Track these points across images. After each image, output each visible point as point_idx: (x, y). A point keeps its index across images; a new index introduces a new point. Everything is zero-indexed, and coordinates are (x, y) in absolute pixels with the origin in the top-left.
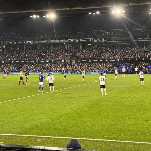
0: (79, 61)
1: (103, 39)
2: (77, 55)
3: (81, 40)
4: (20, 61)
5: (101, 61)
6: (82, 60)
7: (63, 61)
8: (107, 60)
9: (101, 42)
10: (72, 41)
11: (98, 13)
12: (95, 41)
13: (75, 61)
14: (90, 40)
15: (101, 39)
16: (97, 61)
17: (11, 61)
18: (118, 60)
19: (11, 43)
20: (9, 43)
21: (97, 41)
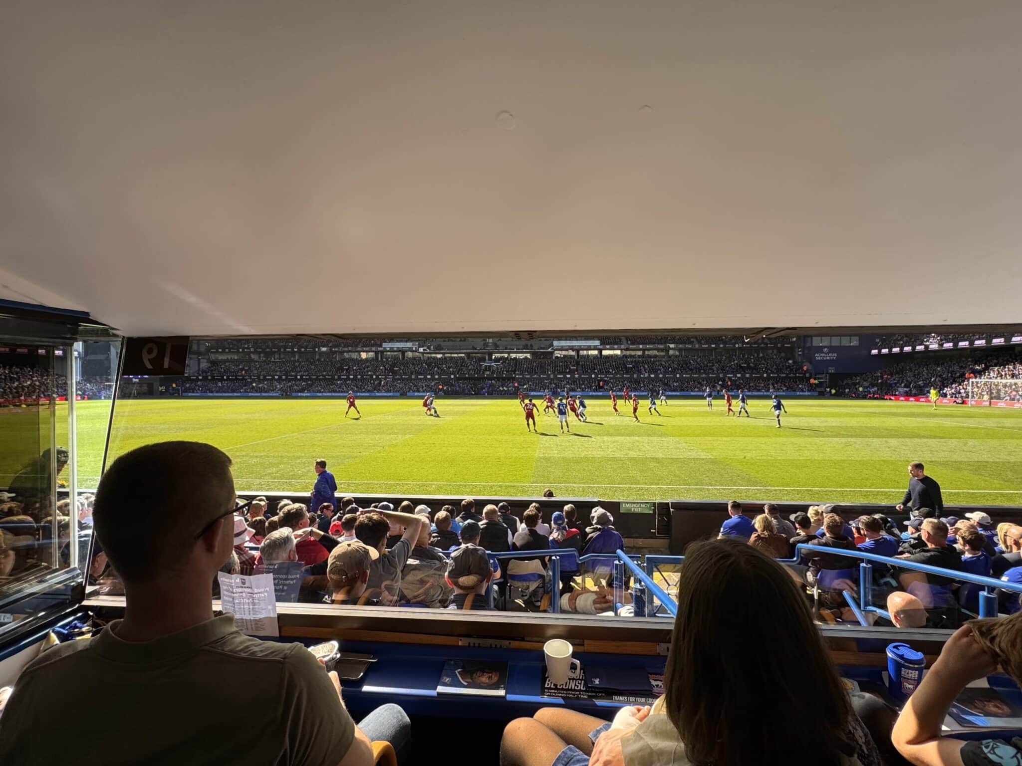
2: (395, 369)
4: (310, 376)
5: (429, 377)
7: (374, 377)
9: (428, 351)
13: (391, 377)
15: (429, 348)
16: (423, 377)
17: (296, 376)
18: (452, 376)
19: (296, 350)
20: (293, 350)
21: (424, 350)
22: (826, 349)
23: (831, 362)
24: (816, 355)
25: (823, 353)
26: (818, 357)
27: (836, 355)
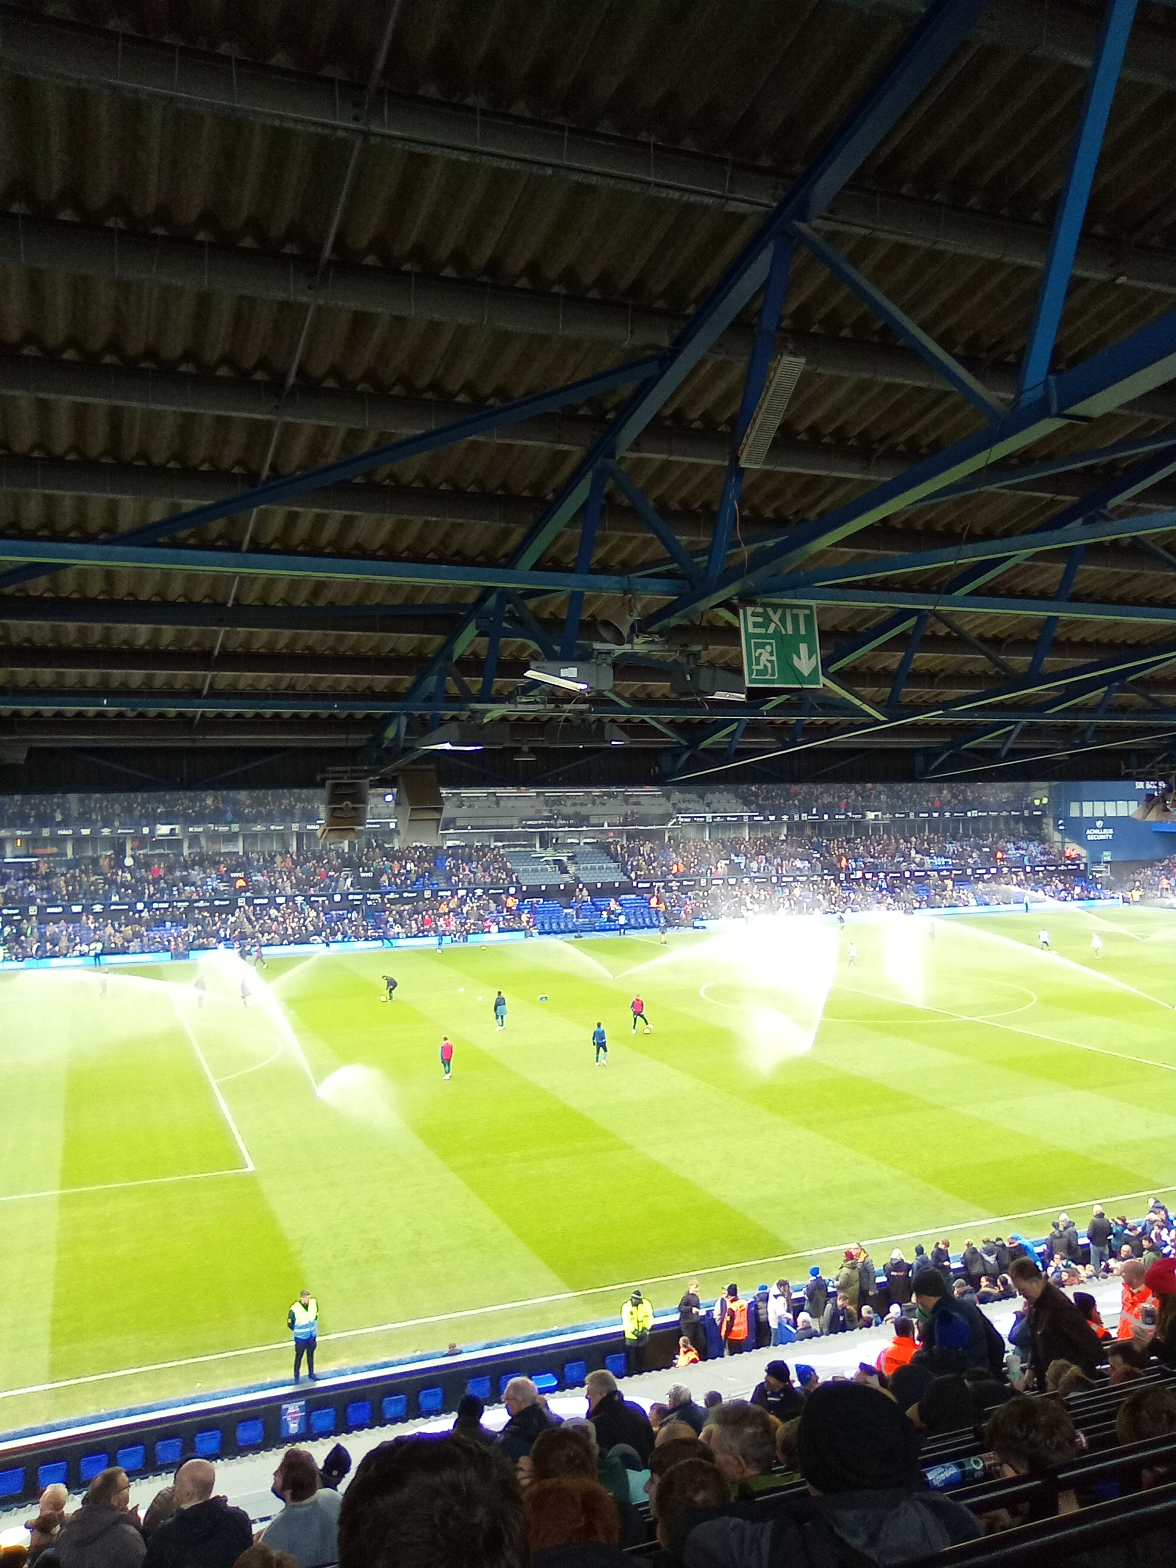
22: (1099, 824)
23: (1104, 844)
24: (1088, 832)
25: (1096, 828)
26: (1092, 835)
27: (1111, 831)
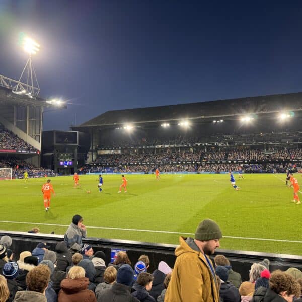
0: (208, 162)
1: (227, 143)
3: (207, 144)
6: (211, 161)
8: (235, 162)
10: (199, 145)
11: (222, 121)
12: (220, 145)
14: (216, 144)
16: (225, 162)
